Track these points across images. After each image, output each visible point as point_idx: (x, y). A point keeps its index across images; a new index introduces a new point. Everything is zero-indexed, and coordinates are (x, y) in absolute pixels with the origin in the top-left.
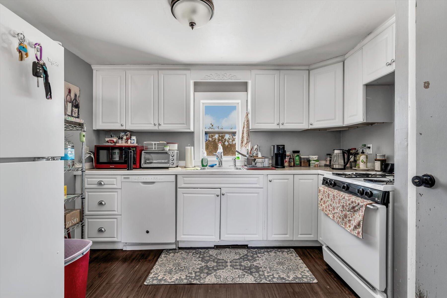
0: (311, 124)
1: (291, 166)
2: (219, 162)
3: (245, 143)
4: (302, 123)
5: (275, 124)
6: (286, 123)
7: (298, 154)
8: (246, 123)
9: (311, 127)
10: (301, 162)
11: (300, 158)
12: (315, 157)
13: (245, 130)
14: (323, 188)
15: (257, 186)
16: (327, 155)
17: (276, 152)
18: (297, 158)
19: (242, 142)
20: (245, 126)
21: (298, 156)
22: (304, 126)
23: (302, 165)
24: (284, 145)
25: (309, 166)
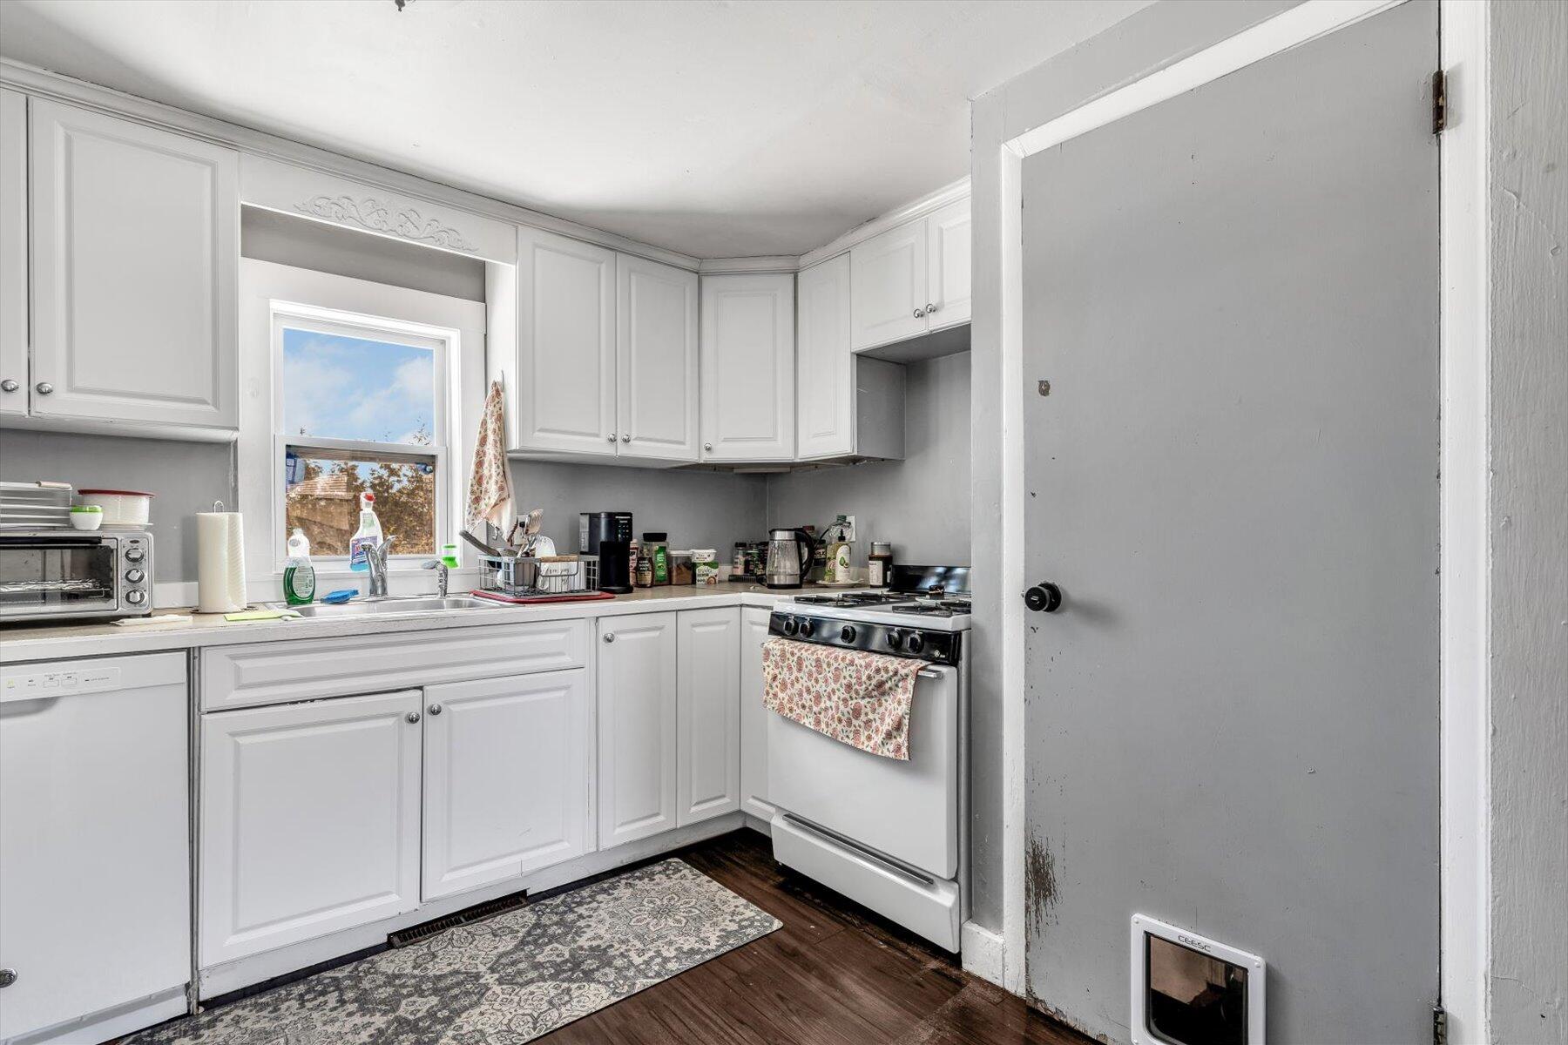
0: (708, 449)
1: (644, 586)
2: (373, 582)
3: (493, 501)
4: (682, 443)
5: (603, 440)
6: (636, 439)
7: (662, 544)
8: (491, 426)
9: (706, 458)
10: (670, 572)
11: (669, 559)
12: (707, 554)
13: (490, 450)
14: (775, 644)
15: (565, 660)
16: (738, 545)
17: (603, 536)
18: (660, 557)
19: (477, 500)
20: (491, 438)
21: (663, 549)
22: (687, 453)
23: (674, 580)
24: (630, 514)
25: (694, 582)
